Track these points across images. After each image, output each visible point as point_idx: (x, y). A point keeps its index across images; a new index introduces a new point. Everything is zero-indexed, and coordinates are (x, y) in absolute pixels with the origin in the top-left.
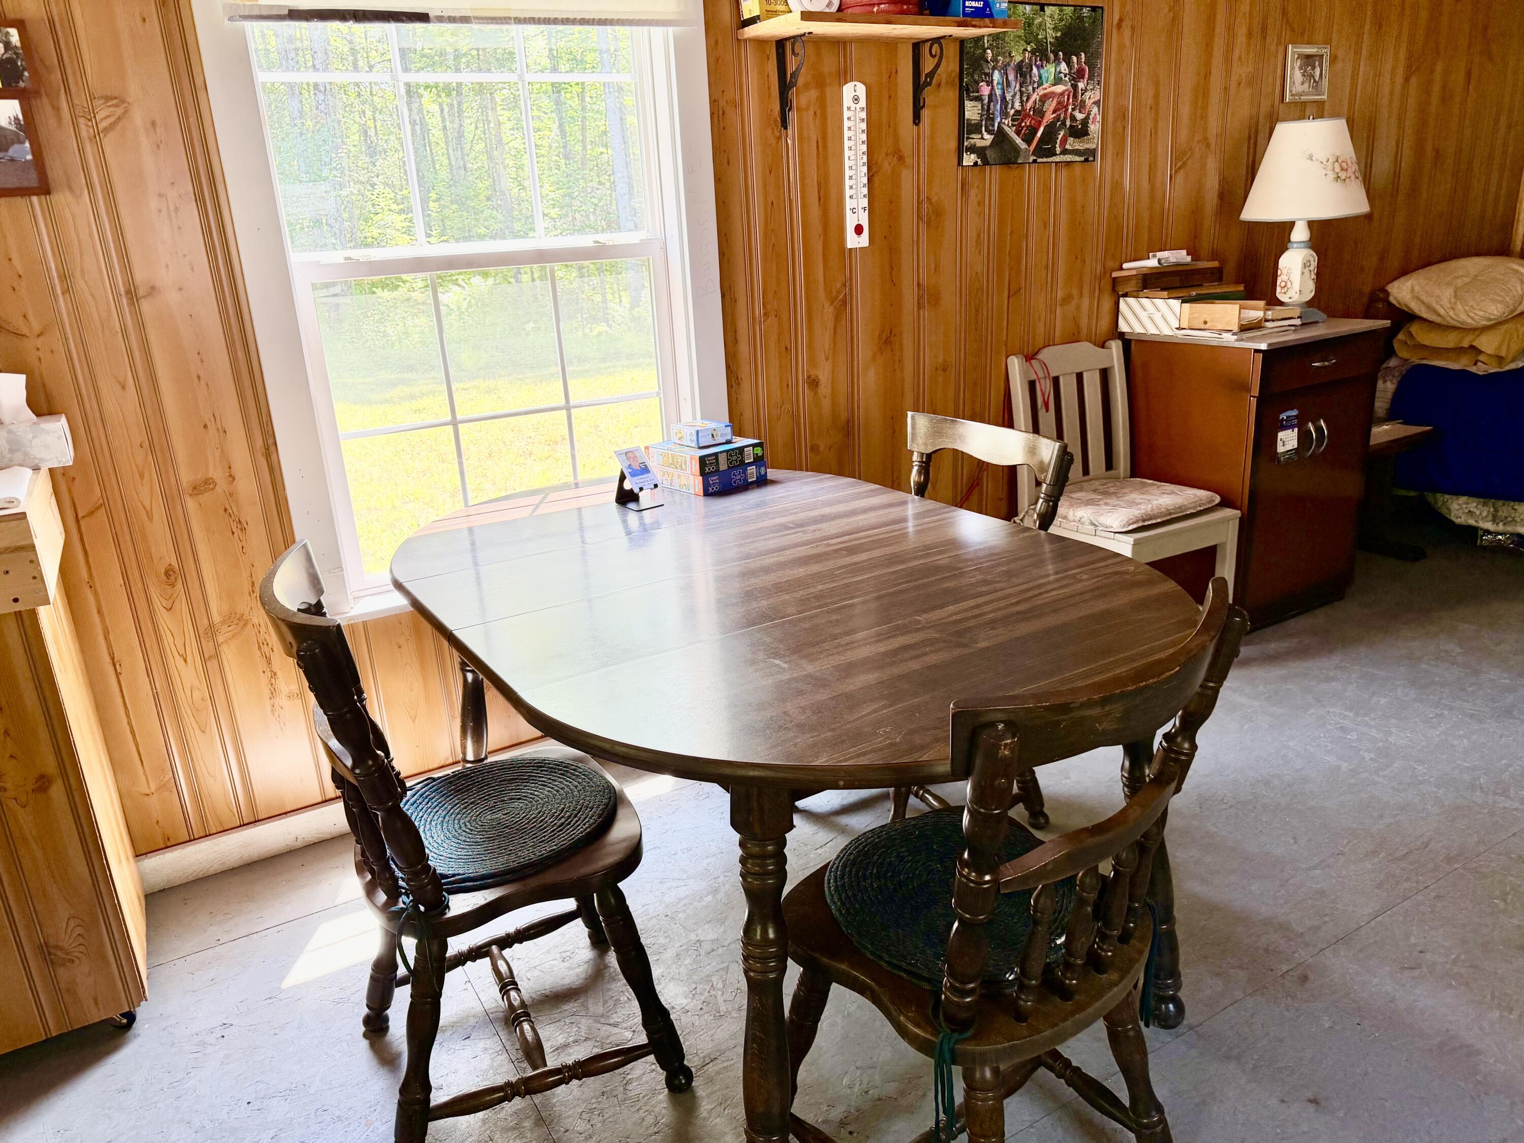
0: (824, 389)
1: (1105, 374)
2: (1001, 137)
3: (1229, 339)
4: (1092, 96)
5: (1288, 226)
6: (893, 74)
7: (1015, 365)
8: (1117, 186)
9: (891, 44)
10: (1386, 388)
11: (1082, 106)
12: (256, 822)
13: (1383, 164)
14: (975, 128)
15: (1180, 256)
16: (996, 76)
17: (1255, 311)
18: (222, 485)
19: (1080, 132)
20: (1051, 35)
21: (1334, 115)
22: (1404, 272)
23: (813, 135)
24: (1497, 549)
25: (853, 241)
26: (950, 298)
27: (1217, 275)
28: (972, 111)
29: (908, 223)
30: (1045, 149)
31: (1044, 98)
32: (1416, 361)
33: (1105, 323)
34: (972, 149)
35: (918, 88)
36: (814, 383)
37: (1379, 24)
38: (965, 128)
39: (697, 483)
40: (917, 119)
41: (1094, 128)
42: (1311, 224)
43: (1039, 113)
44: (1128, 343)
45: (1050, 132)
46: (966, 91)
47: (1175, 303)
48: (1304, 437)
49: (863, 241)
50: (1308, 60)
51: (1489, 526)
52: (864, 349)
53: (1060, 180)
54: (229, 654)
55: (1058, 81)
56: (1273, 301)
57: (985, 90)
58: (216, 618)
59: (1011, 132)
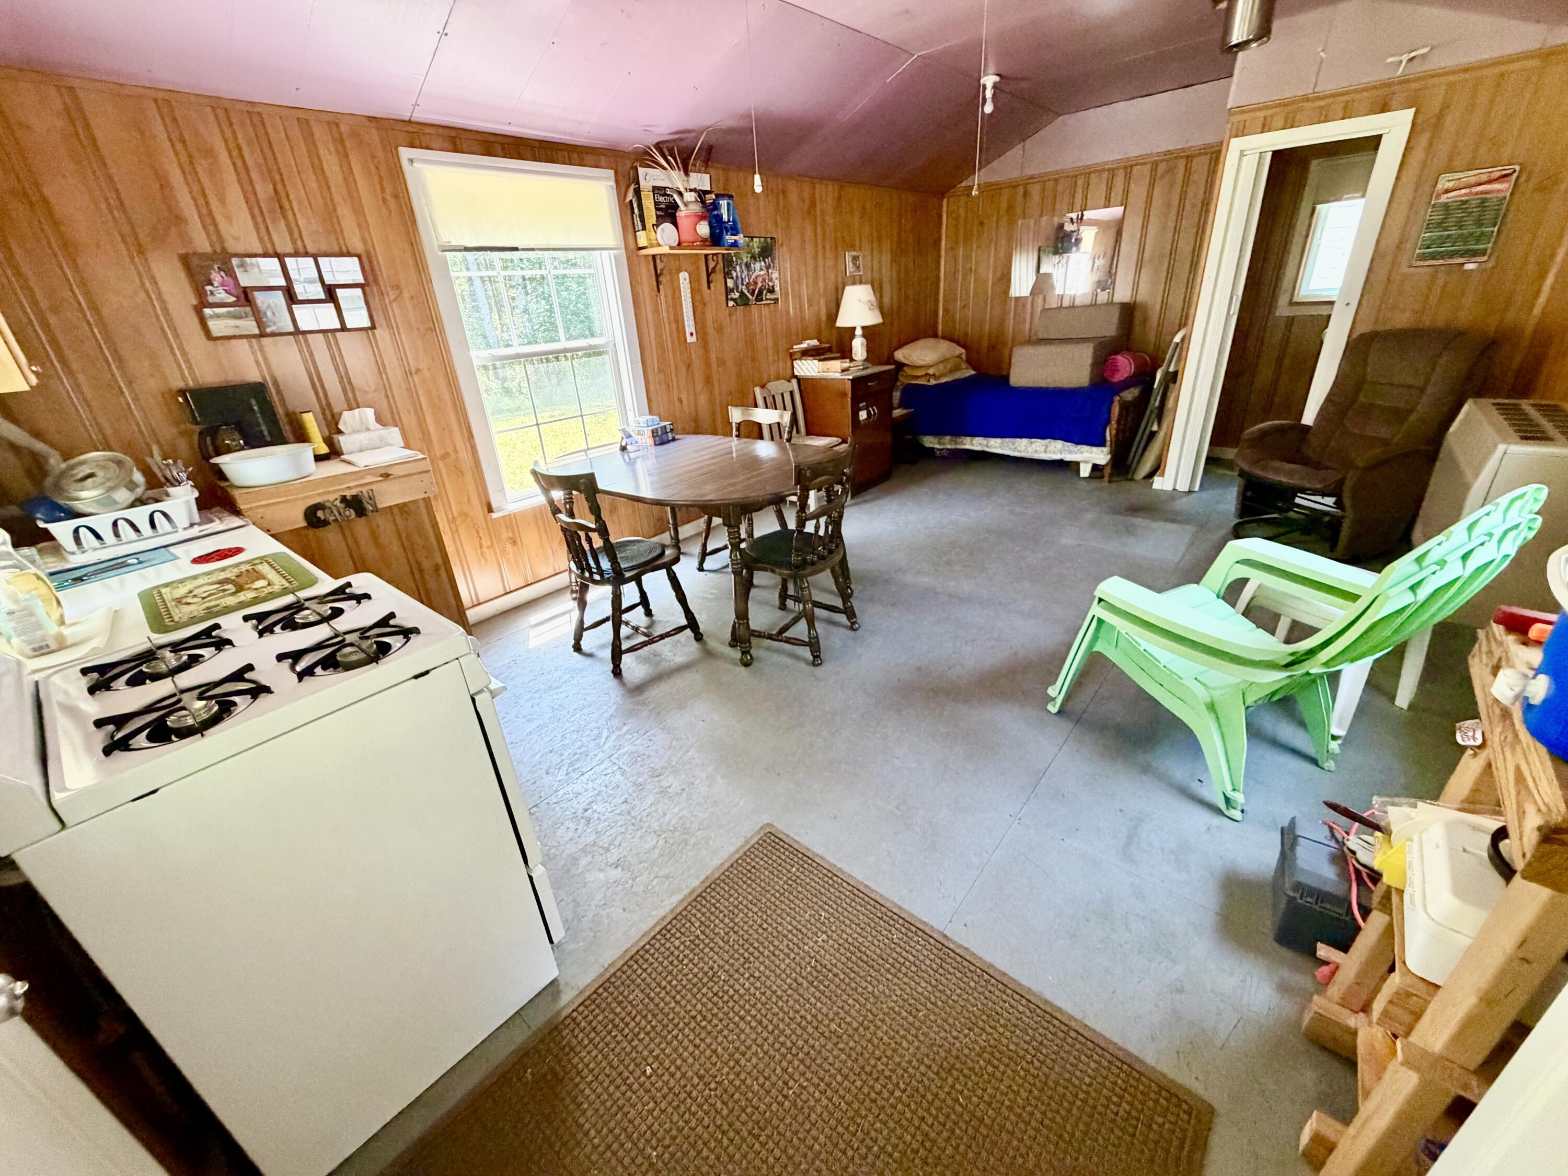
0: (685, 402)
1: (792, 393)
2: (742, 293)
3: (838, 376)
4: (775, 275)
5: (854, 329)
6: (698, 268)
7: (757, 390)
8: (788, 312)
9: (697, 255)
10: (897, 395)
11: (771, 280)
12: (479, 604)
13: (886, 300)
14: (732, 291)
15: (814, 342)
16: (738, 268)
17: (846, 364)
18: (453, 455)
19: (772, 291)
20: (757, 251)
21: (866, 283)
22: (900, 346)
23: (670, 293)
24: (942, 458)
25: (690, 339)
26: (730, 363)
27: (830, 350)
28: (730, 283)
29: (711, 331)
30: (759, 298)
31: (757, 277)
32: (907, 382)
33: (789, 372)
34: (732, 299)
35: (708, 275)
36: (680, 401)
37: (879, 240)
38: (728, 291)
39: (650, 441)
40: (709, 287)
41: (777, 289)
42: (863, 328)
43: (756, 283)
44: (799, 380)
45: (761, 292)
46: (727, 275)
47: (816, 362)
48: (869, 414)
49: (694, 339)
50: (855, 259)
51: (938, 446)
52: (699, 386)
53: (765, 311)
54: (462, 530)
55: (761, 269)
56: (852, 360)
57: (734, 274)
58: (456, 515)
59: (746, 292)
